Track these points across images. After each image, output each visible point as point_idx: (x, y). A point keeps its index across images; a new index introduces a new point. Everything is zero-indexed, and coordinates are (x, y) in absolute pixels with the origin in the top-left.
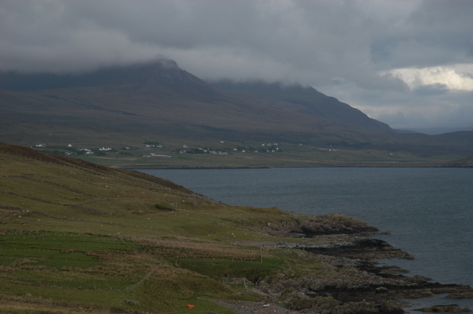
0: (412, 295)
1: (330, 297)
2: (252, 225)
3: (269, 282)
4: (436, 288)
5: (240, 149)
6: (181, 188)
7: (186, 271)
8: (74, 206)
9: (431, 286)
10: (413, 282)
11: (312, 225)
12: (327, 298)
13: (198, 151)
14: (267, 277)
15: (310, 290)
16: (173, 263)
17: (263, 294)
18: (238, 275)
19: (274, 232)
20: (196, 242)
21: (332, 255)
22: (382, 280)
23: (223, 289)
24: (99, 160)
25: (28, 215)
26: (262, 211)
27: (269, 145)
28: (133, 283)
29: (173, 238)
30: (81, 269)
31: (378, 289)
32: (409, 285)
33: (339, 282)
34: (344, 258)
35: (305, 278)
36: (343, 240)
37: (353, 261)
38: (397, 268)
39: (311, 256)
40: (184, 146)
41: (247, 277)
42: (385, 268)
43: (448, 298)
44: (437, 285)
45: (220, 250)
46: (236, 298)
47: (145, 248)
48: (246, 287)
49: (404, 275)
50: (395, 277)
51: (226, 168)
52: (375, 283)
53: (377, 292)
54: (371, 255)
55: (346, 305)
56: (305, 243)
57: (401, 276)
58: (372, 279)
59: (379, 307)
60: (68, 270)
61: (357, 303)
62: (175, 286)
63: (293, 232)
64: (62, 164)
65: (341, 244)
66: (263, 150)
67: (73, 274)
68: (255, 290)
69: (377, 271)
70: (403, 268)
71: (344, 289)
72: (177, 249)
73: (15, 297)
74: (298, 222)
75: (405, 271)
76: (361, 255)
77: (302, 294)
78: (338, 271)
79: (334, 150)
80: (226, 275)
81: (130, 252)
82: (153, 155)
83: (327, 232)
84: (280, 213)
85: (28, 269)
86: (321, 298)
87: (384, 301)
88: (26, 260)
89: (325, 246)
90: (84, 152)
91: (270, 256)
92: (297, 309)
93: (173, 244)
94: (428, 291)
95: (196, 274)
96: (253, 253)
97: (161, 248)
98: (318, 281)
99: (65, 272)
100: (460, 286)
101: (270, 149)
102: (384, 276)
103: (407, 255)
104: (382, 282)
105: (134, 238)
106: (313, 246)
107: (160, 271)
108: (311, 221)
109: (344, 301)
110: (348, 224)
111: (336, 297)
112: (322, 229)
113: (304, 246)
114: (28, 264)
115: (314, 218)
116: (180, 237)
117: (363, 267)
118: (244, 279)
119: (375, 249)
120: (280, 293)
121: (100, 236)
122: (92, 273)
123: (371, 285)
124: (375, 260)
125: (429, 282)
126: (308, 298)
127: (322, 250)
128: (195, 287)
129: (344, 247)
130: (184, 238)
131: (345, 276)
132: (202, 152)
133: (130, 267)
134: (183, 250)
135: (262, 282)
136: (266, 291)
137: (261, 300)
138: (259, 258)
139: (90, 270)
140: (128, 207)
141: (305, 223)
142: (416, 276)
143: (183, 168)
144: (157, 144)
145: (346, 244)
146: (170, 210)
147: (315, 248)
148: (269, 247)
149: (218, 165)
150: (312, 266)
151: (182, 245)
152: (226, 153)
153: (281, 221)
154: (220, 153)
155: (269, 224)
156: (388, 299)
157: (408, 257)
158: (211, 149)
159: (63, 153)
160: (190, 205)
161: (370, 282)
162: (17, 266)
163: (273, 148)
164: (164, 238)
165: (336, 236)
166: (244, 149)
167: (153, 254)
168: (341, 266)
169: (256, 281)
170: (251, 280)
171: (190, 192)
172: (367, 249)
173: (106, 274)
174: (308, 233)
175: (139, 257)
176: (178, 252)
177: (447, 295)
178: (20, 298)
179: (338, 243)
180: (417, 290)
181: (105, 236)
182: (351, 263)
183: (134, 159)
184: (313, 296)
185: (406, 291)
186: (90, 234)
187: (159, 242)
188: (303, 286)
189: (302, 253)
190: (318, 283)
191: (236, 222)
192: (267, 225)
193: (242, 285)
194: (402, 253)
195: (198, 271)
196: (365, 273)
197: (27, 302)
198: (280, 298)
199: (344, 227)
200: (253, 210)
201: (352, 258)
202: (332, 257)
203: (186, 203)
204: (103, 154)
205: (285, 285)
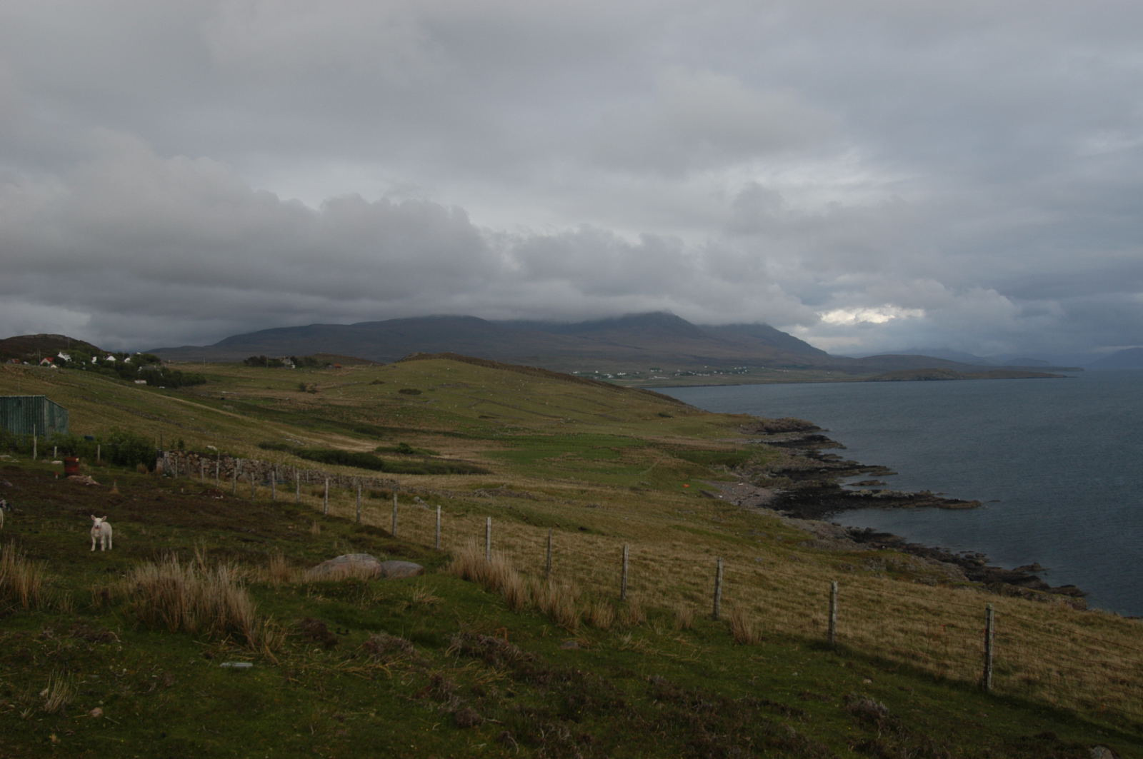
0: (845, 474)
1: (786, 478)
2: (729, 427)
3: (742, 467)
4: (862, 469)
5: (719, 372)
6: (676, 401)
7: (682, 461)
8: (601, 416)
9: (859, 467)
10: (846, 465)
11: (772, 426)
12: (784, 478)
13: (688, 374)
14: (741, 464)
15: (772, 472)
16: (673, 454)
17: (738, 476)
18: (720, 462)
19: (746, 431)
20: (689, 439)
21: (787, 447)
22: (824, 465)
23: (709, 473)
24: (618, 382)
25: (570, 422)
26: (735, 416)
27: (740, 368)
28: (645, 470)
29: (673, 438)
30: (608, 460)
31: (821, 470)
32: (843, 467)
33: (793, 466)
34: (796, 449)
35: (768, 464)
36: (795, 436)
37: (803, 451)
38: (835, 455)
39: (772, 448)
40: (679, 371)
41: (726, 464)
42: (825, 455)
43: (871, 475)
44: (863, 467)
45: (707, 445)
46: (719, 479)
47: (652, 445)
48: (726, 471)
49: (840, 460)
50: (833, 462)
51: (709, 386)
52: (819, 466)
53: (821, 473)
54: (815, 446)
55: (798, 483)
56: (767, 439)
57: (837, 461)
58: (817, 464)
59: (822, 483)
60: (598, 461)
61: (806, 481)
62: (675, 472)
63: (759, 431)
64: (592, 386)
65: (794, 439)
66: (736, 372)
67: (602, 463)
68: (732, 474)
69: (820, 458)
70: (838, 455)
71: (797, 471)
72: (676, 445)
73: (562, 480)
74: (762, 423)
75: (841, 458)
76: (808, 447)
77: (767, 476)
78: (792, 458)
79: (788, 371)
80: (711, 463)
81: (642, 447)
82: (656, 377)
83: (784, 431)
84: (749, 417)
85: (571, 460)
86: (780, 479)
87: (825, 479)
88: (569, 454)
89: (782, 441)
90: (607, 376)
91: (743, 449)
92: (763, 487)
93: (673, 441)
94: (857, 471)
95: (690, 463)
96: (730, 447)
97: (664, 444)
98: (778, 466)
99: (596, 462)
100: (879, 467)
101: (741, 371)
102: (825, 461)
103: (841, 445)
104: (824, 466)
105: (644, 438)
106: (774, 441)
107: (663, 461)
108: (772, 423)
109: (797, 479)
110: (798, 425)
111: (791, 477)
112: (779, 429)
113: (767, 441)
114: (571, 456)
115: (774, 421)
116: (677, 436)
117: (810, 455)
118: (724, 466)
119: (818, 442)
120: (750, 476)
121: (620, 436)
122: (616, 463)
123: (817, 468)
124: (819, 450)
125: (857, 464)
126: (771, 478)
127: (780, 444)
128: (689, 472)
129: (795, 441)
130: (680, 436)
131: (797, 462)
132: (691, 374)
133: (642, 458)
134: (680, 445)
135: (738, 467)
136: (740, 474)
137: (736, 481)
138: (734, 451)
139: (614, 460)
140: (639, 415)
141: (768, 424)
142: (849, 461)
143: (678, 386)
144: (658, 369)
145: (798, 439)
146: (670, 417)
147: (775, 443)
148: (742, 443)
149: (703, 384)
150: (773, 455)
151: (679, 442)
152: (708, 375)
153: (750, 423)
154: (704, 375)
155: (741, 426)
156: (828, 477)
157: (842, 447)
158: (698, 372)
159: (592, 377)
160: (684, 413)
161: (815, 466)
162: (563, 458)
163: (743, 370)
164: (666, 437)
165: (790, 433)
166: (722, 371)
167: (658, 448)
168: (794, 455)
169: (732, 467)
170: (730, 467)
171: (683, 404)
172: (813, 442)
173: (625, 463)
174: (770, 431)
175: (648, 451)
176: (676, 447)
177: (870, 473)
178: (566, 480)
179: (791, 439)
180: (849, 471)
181: (624, 436)
182: (801, 452)
183: (642, 380)
184: (774, 477)
185: (841, 471)
186: (613, 435)
187: (662, 440)
188: (767, 470)
189: (766, 446)
190: (778, 467)
191: (717, 425)
192: (739, 426)
193: (722, 470)
194: (838, 444)
195: (691, 460)
196: (812, 459)
197: (571, 483)
198: (751, 479)
199: (796, 426)
200: (729, 416)
201: (802, 449)
202: (788, 449)
203: (681, 412)
204: (620, 377)
205: (754, 469)
